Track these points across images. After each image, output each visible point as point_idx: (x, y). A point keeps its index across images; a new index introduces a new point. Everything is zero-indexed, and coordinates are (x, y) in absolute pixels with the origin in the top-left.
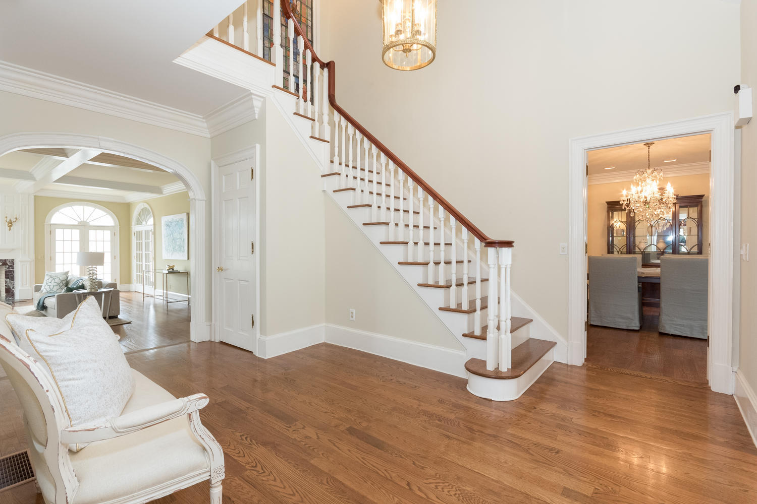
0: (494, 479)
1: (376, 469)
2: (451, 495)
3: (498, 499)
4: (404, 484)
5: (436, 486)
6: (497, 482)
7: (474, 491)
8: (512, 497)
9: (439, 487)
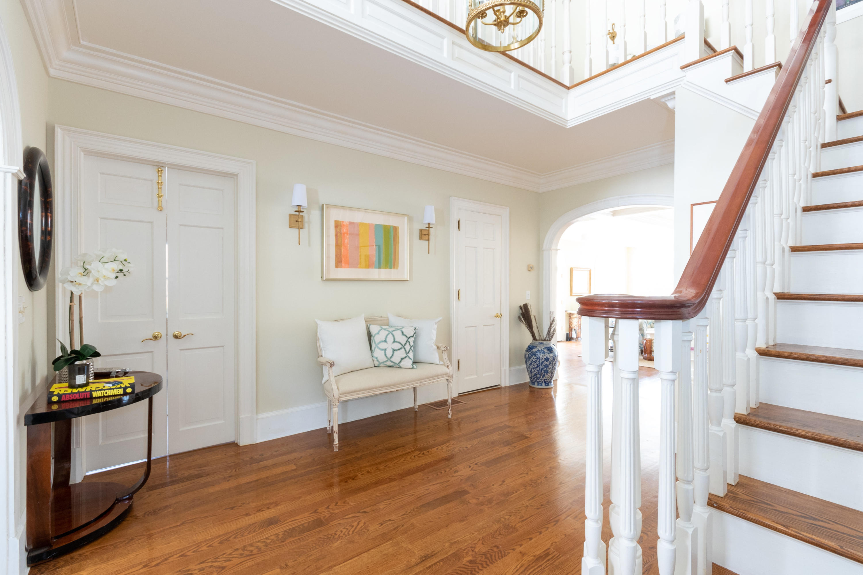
0: (335, 568)
1: (395, 499)
2: (337, 531)
3: (310, 558)
4: (367, 510)
5: (353, 526)
6: (330, 568)
7: (331, 547)
8: (305, 569)
9: (351, 527)
